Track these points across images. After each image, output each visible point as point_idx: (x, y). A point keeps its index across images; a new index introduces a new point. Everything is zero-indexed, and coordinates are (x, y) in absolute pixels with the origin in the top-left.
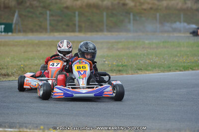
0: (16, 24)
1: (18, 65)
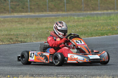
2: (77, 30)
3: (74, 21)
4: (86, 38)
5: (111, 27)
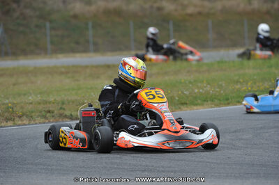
1: (4, 104)
2: (196, 91)
3: (188, 72)
4: (215, 109)
5: (270, 83)
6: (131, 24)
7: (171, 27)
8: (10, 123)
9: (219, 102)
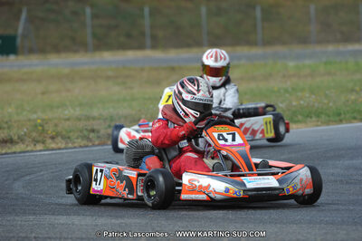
0: (24, 36)
1: (29, 120)
2: (294, 103)
3: (284, 76)
4: (323, 128)
6: (203, 10)
7: (258, 13)
8: (39, 147)
9: (327, 118)
